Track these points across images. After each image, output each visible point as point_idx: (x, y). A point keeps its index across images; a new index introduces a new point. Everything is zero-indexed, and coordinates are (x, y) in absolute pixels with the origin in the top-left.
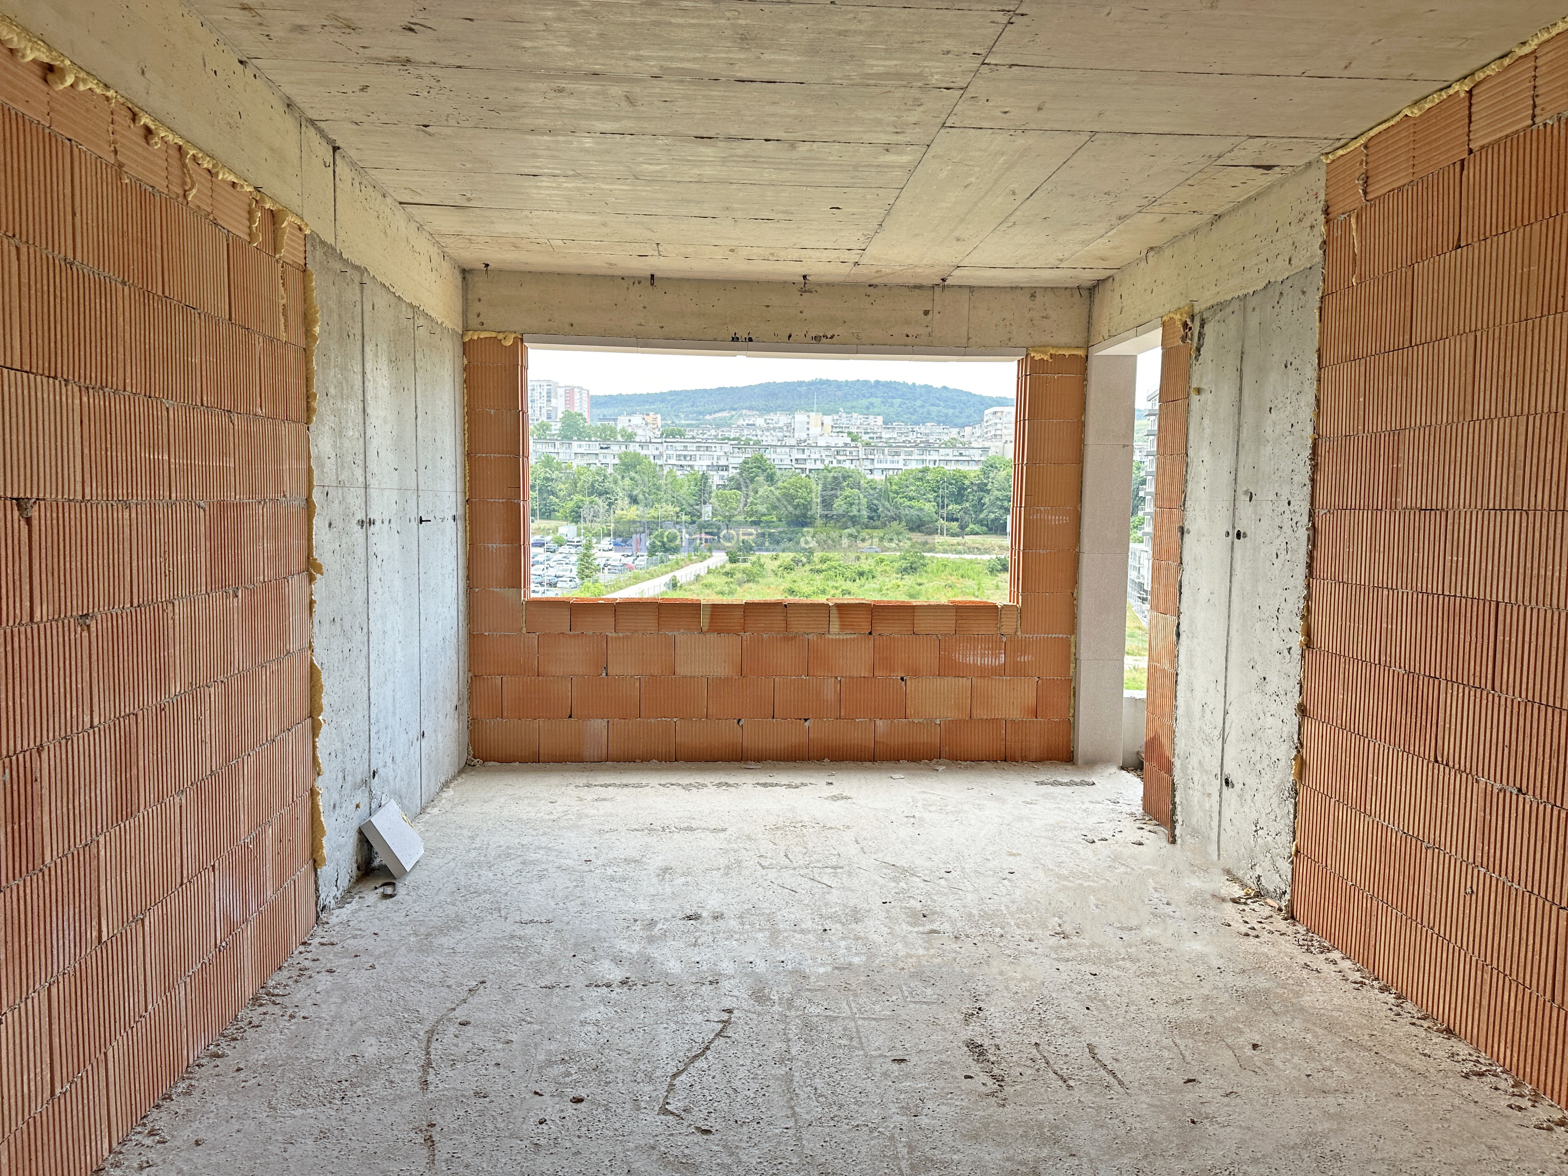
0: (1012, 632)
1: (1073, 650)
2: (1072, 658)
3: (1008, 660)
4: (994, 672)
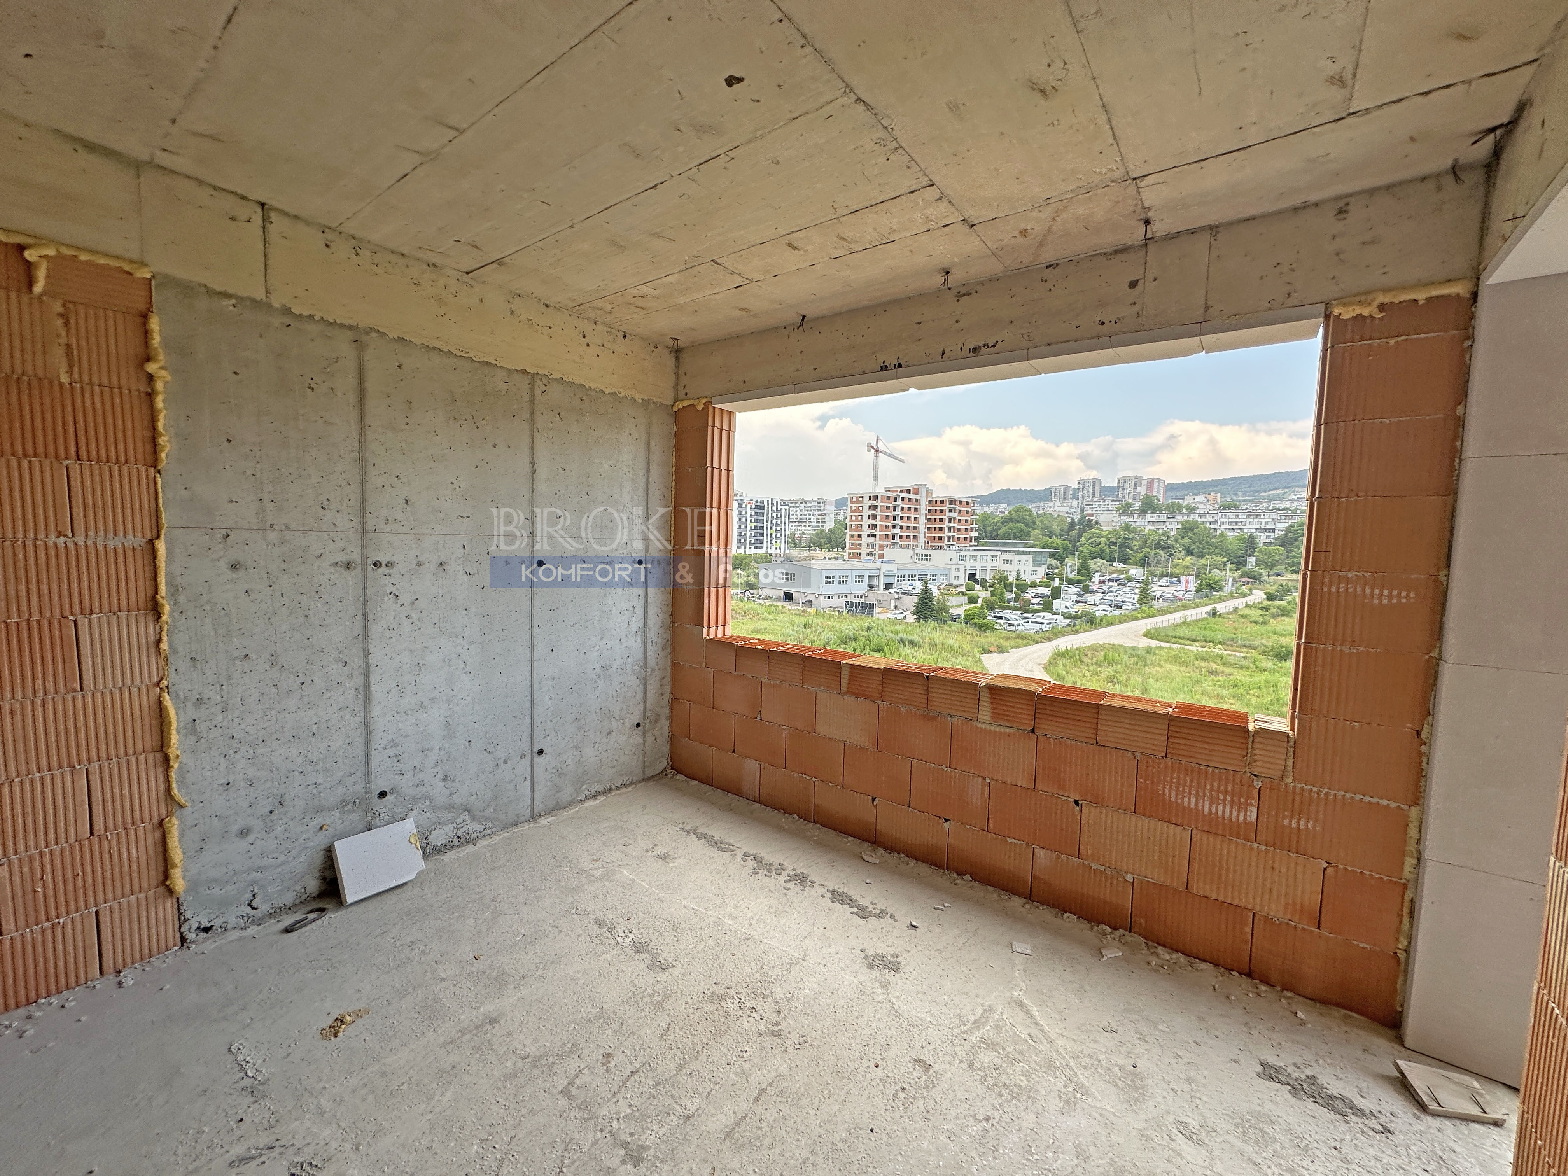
0: (1277, 774)
2: (1411, 847)
3: (1264, 819)
4: (1235, 830)
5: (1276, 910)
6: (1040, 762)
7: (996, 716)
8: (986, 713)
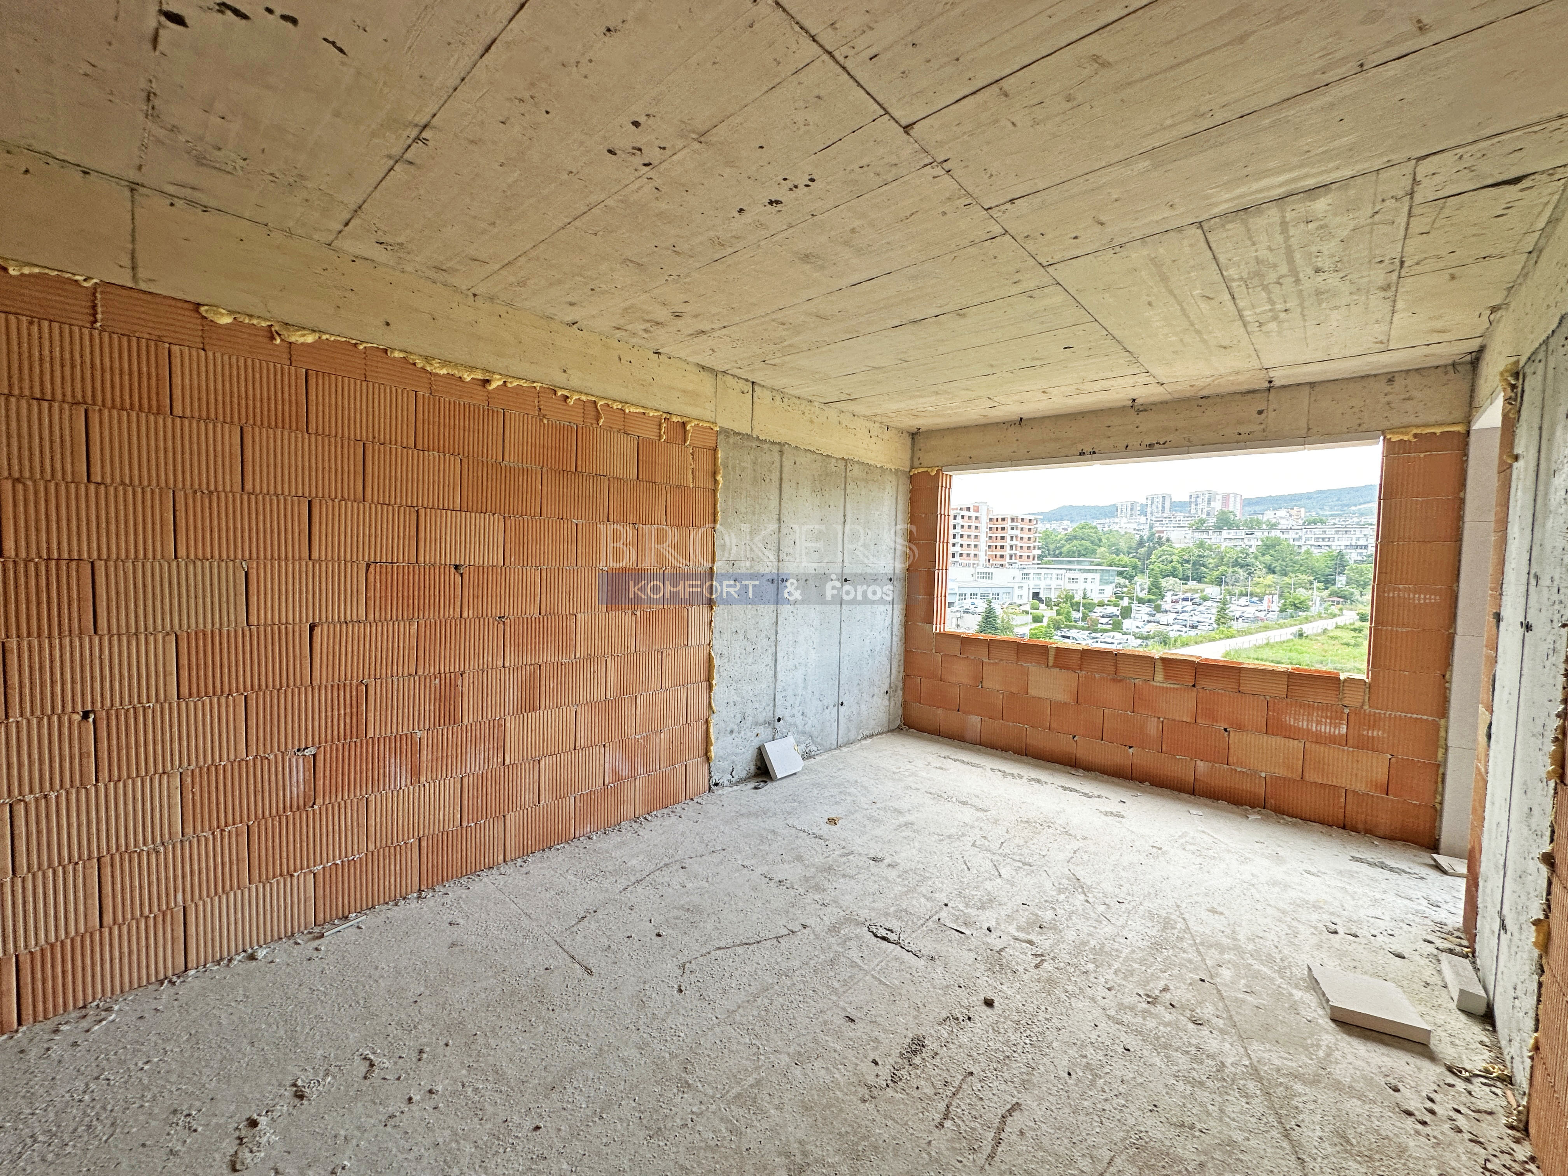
0: (1358, 705)
1: (1442, 734)
2: (1442, 742)
3: (1351, 731)
4: (1333, 740)
5: (1361, 787)
6: (1200, 706)
7: (1167, 677)
8: (1159, 677)
